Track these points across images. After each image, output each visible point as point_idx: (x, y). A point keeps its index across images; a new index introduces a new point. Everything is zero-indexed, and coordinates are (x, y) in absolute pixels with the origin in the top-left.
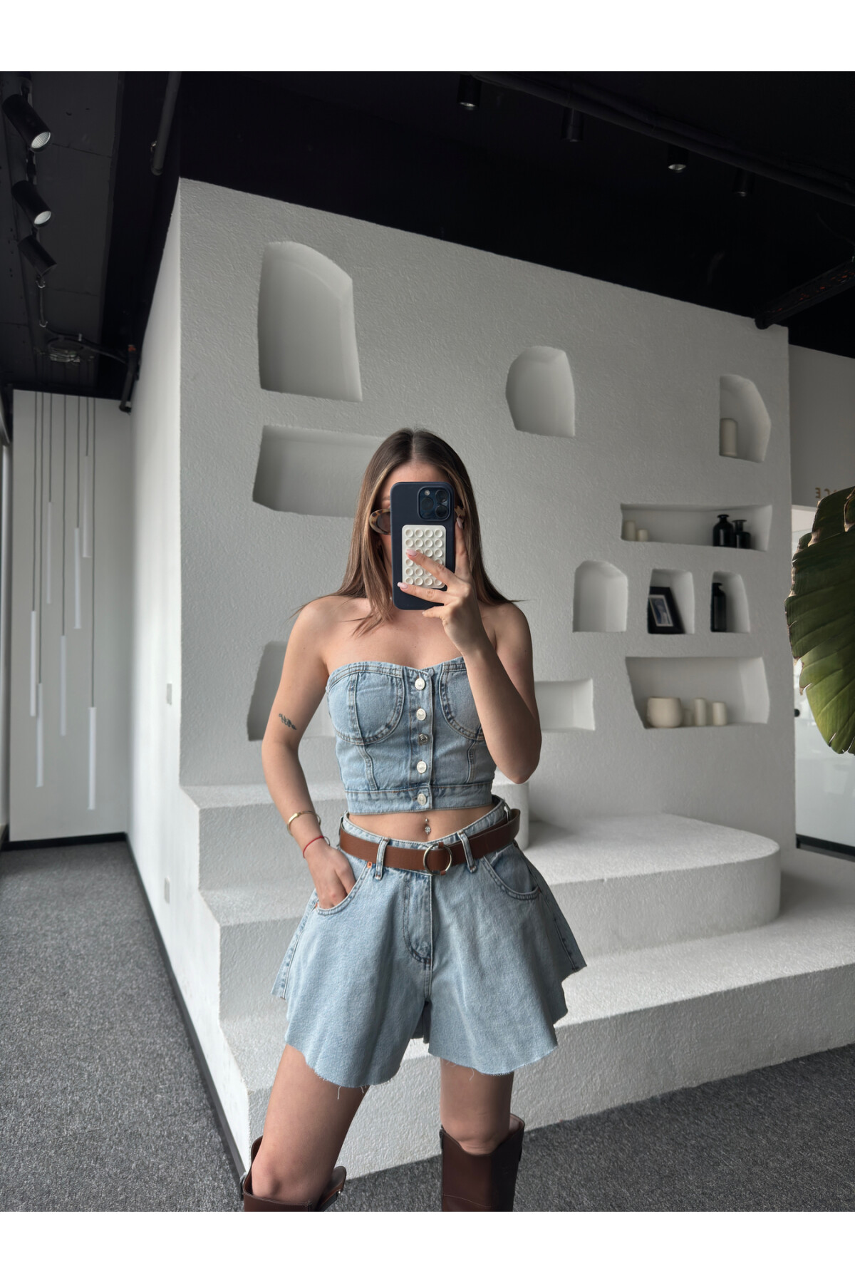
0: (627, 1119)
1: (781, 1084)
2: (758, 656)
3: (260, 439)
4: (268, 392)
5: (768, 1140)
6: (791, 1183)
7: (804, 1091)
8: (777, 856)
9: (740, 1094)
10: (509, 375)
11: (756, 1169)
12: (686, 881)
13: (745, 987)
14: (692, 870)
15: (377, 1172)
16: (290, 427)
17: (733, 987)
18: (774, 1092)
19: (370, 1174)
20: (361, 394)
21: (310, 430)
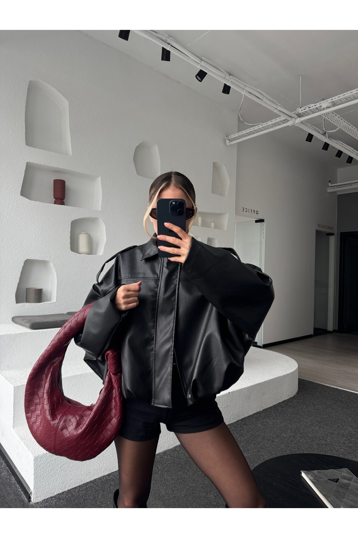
3: (25, 168)
4: (29, 147)
10: (134, 152)
15: (87, 483)
16: (39, 163)
19: (84, 484)
20: (71, 152)
21: (48, 166)
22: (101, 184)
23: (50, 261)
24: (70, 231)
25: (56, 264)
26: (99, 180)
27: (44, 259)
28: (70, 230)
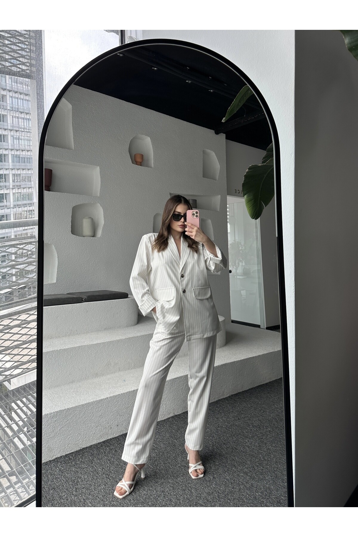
0: (175, 420)
1: (227, 403)
5: (223, 420)
6: (229, 431)
7: (235, 404)
9: (214, 407)
10: (129, 144)
11: (219, 429)
18: (225, 406)
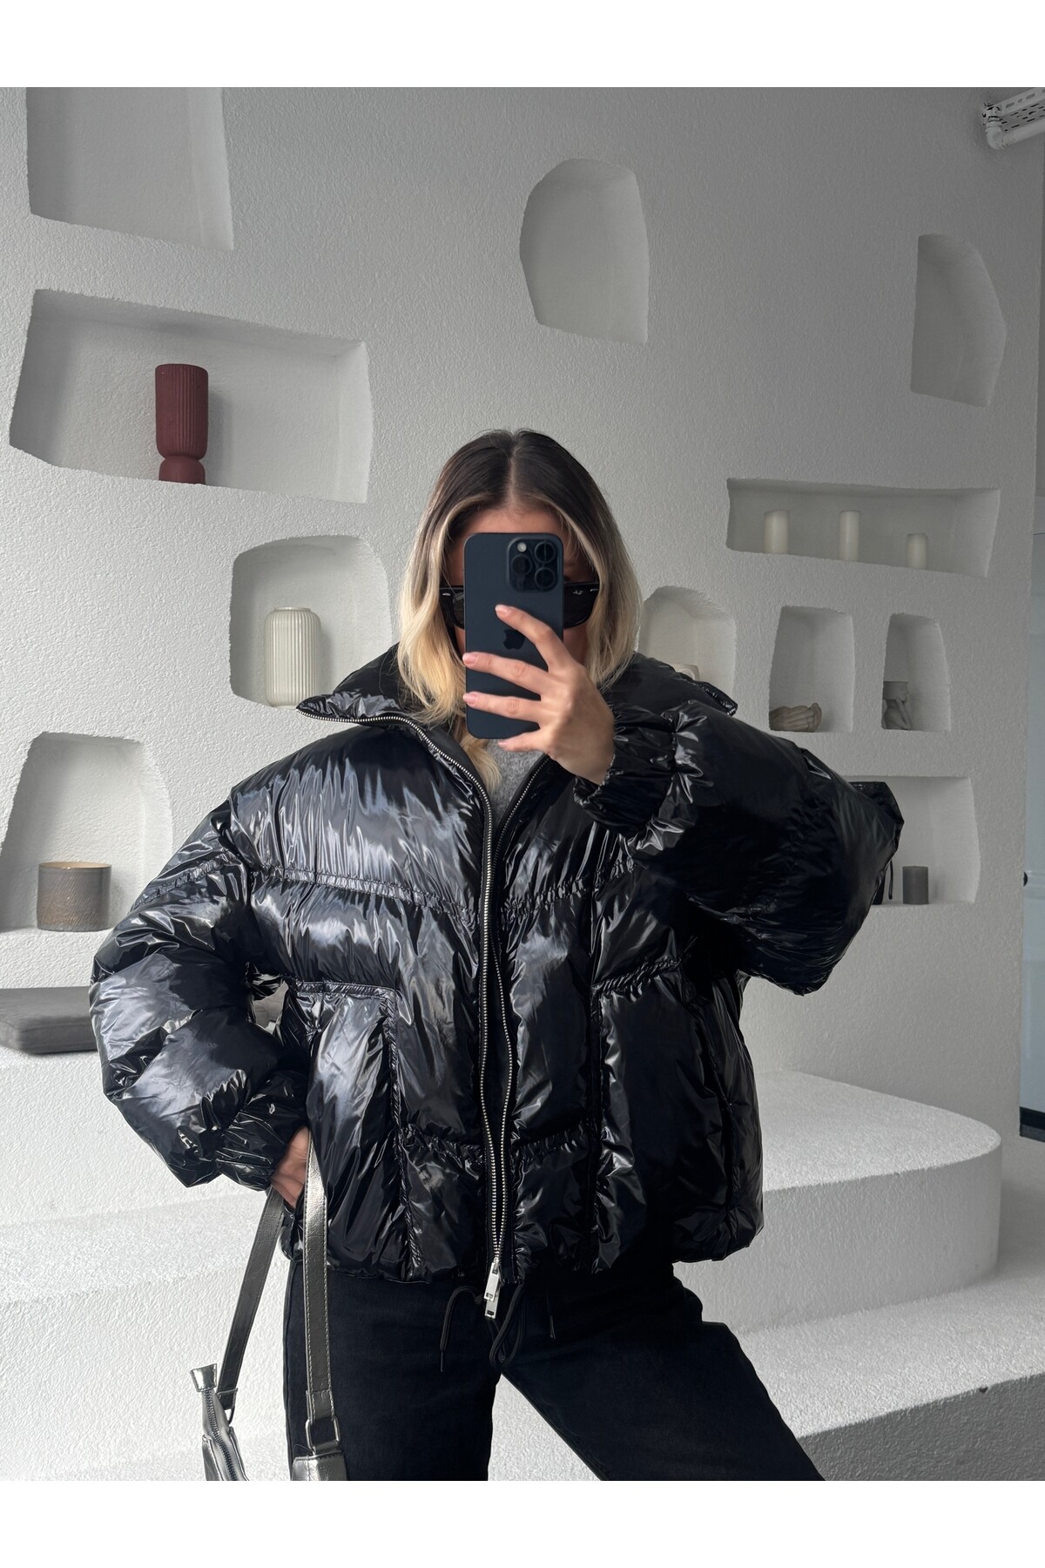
2: (964, 778)
3: (27, 320)
4: (44, 221)
8: (996, 1154)
10: (525, 213)
12: (839, 1204)
13: (946, 1399)
14: (850, 1183)
16: (88, 293)
17: (925, 1401)
20: (231, 235)
21: (129, 303)
22: (371, 376)
23: (141, 742)
24: (228, 602)
25: (167, 755)
26: (361, 358)
27: (118, 735)
28: (230, 595)
